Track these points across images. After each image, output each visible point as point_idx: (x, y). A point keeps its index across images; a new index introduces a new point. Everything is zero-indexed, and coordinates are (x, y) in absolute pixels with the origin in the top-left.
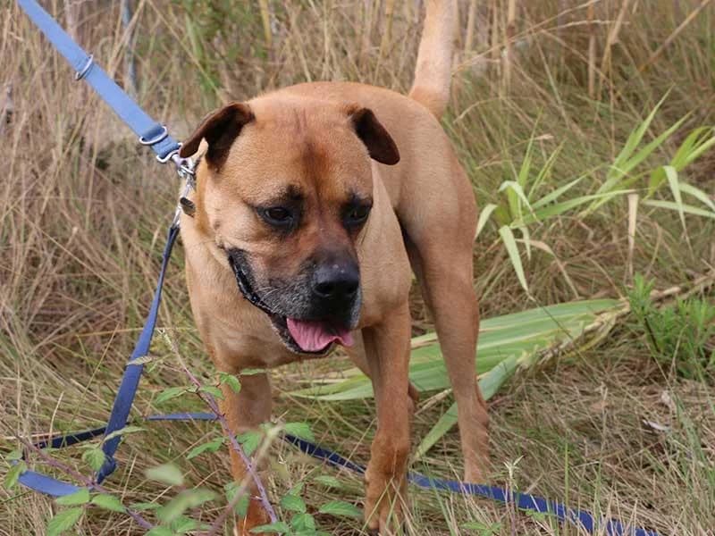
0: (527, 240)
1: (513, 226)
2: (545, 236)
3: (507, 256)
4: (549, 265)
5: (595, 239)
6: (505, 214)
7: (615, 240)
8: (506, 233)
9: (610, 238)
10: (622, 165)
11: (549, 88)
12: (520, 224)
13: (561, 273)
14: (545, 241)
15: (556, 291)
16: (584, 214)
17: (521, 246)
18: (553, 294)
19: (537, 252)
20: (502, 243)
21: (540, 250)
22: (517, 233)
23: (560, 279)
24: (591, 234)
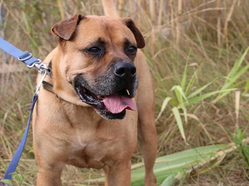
0: (185, 114)
1: (179, 107)
2: (195, 112)
3: (176, 123)
4: (197, 126)
5: (220, 113)
6: (175, 101)
7: (230, 114)
8: (175, 111)
9: (227, 113)
10: (232, 77)
11: (198, 43)
12: (182, 106)
13: (203, 130)
14: (195, 115)
15: (201, 138)
16: (215, 101)
17: (182, 117)
18: (200, 140)
19: (191, 120)
20: (173, 116)
21: (193, 119)
22: (181, 111)
23: (203, 133)
24: (218, 111)
